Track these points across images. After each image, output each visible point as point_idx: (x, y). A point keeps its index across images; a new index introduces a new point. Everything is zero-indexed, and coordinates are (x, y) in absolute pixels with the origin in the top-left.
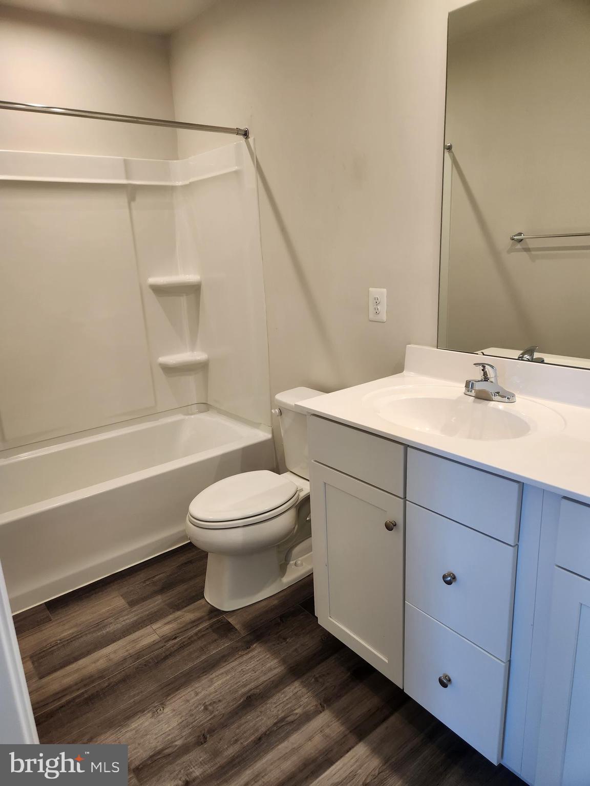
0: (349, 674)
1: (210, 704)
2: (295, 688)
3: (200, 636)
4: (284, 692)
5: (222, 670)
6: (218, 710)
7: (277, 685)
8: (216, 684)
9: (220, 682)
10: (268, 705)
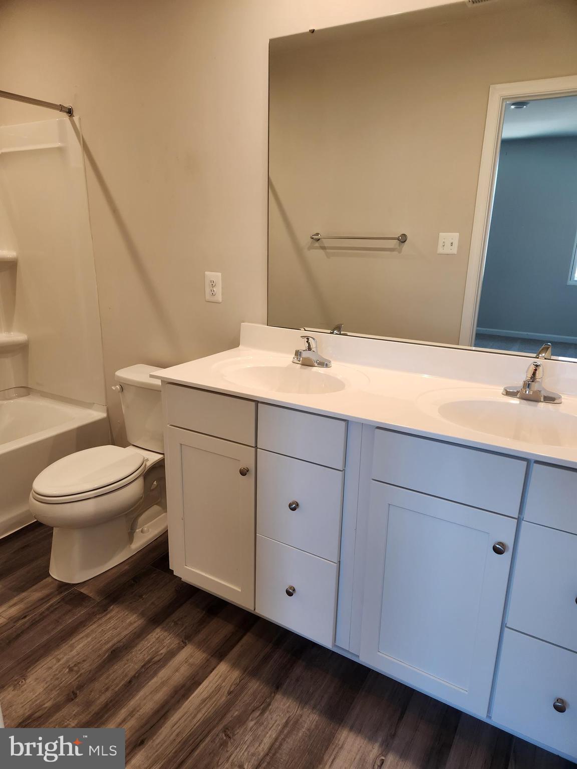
0: (204, 612)
1: (75, 665)
2: (157, 633)
3: (52, 610)
4: (147, 640)
5: (81, 635)
6: (83, 669)
7: (139, 636)
8: (77, 648)
9: (81, 646)
10: (133, 653)
